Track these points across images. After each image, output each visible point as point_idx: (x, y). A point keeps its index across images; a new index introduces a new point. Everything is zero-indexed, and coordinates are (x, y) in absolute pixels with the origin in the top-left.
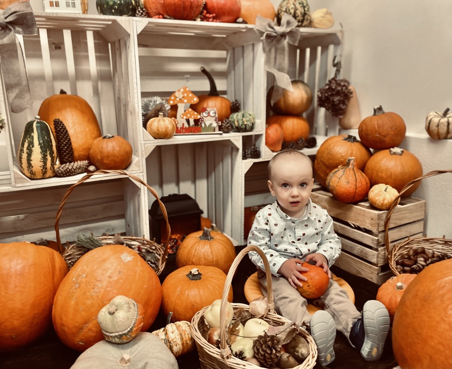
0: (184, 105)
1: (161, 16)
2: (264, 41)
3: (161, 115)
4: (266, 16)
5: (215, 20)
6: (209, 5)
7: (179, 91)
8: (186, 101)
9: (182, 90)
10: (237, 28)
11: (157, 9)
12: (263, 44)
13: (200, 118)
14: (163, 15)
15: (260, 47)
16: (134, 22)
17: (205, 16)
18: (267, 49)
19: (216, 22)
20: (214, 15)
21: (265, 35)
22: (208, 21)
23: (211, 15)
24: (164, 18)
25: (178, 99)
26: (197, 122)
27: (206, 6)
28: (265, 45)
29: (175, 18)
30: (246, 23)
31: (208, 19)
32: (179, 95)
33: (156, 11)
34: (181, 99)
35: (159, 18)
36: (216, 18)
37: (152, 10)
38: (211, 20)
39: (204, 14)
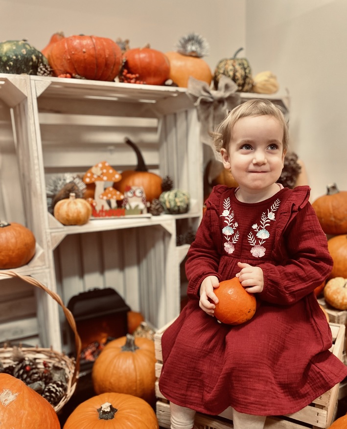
0: (102, 183)
1: (68, 75)
2: (199, 108)
3: (73, 196)
4: (200, 78)
5: (138, 82)
6: (131, 63)
7: (97, 166)
8: (105, 178)
9: (100, 165)
10: (165, 91)
11: (62, 66)
12: (198, 111)
13: (124, 199)
14: (71, 74)
15: (194, 115)
16: (33, 82)
17: (125, 76)
18: (202, 117)
19: (140, 83)
20: (137, 75)
21: (199, 100)
22: (130, 82)
23: (134, 76)
24: (72, 77)
25: (95, 176)
26: (120, 203)
27: (126, 65)
28: (200, 112)
29: (88, 78)
30: (177, 86)
31: (129, 80)
32: (96, 171)
33: (62, 69)
34: (99, 177)
35: (66, 77)
36: (140, 79)
37: (58, 67)
38: (132, 81)
39: (124, 74)
